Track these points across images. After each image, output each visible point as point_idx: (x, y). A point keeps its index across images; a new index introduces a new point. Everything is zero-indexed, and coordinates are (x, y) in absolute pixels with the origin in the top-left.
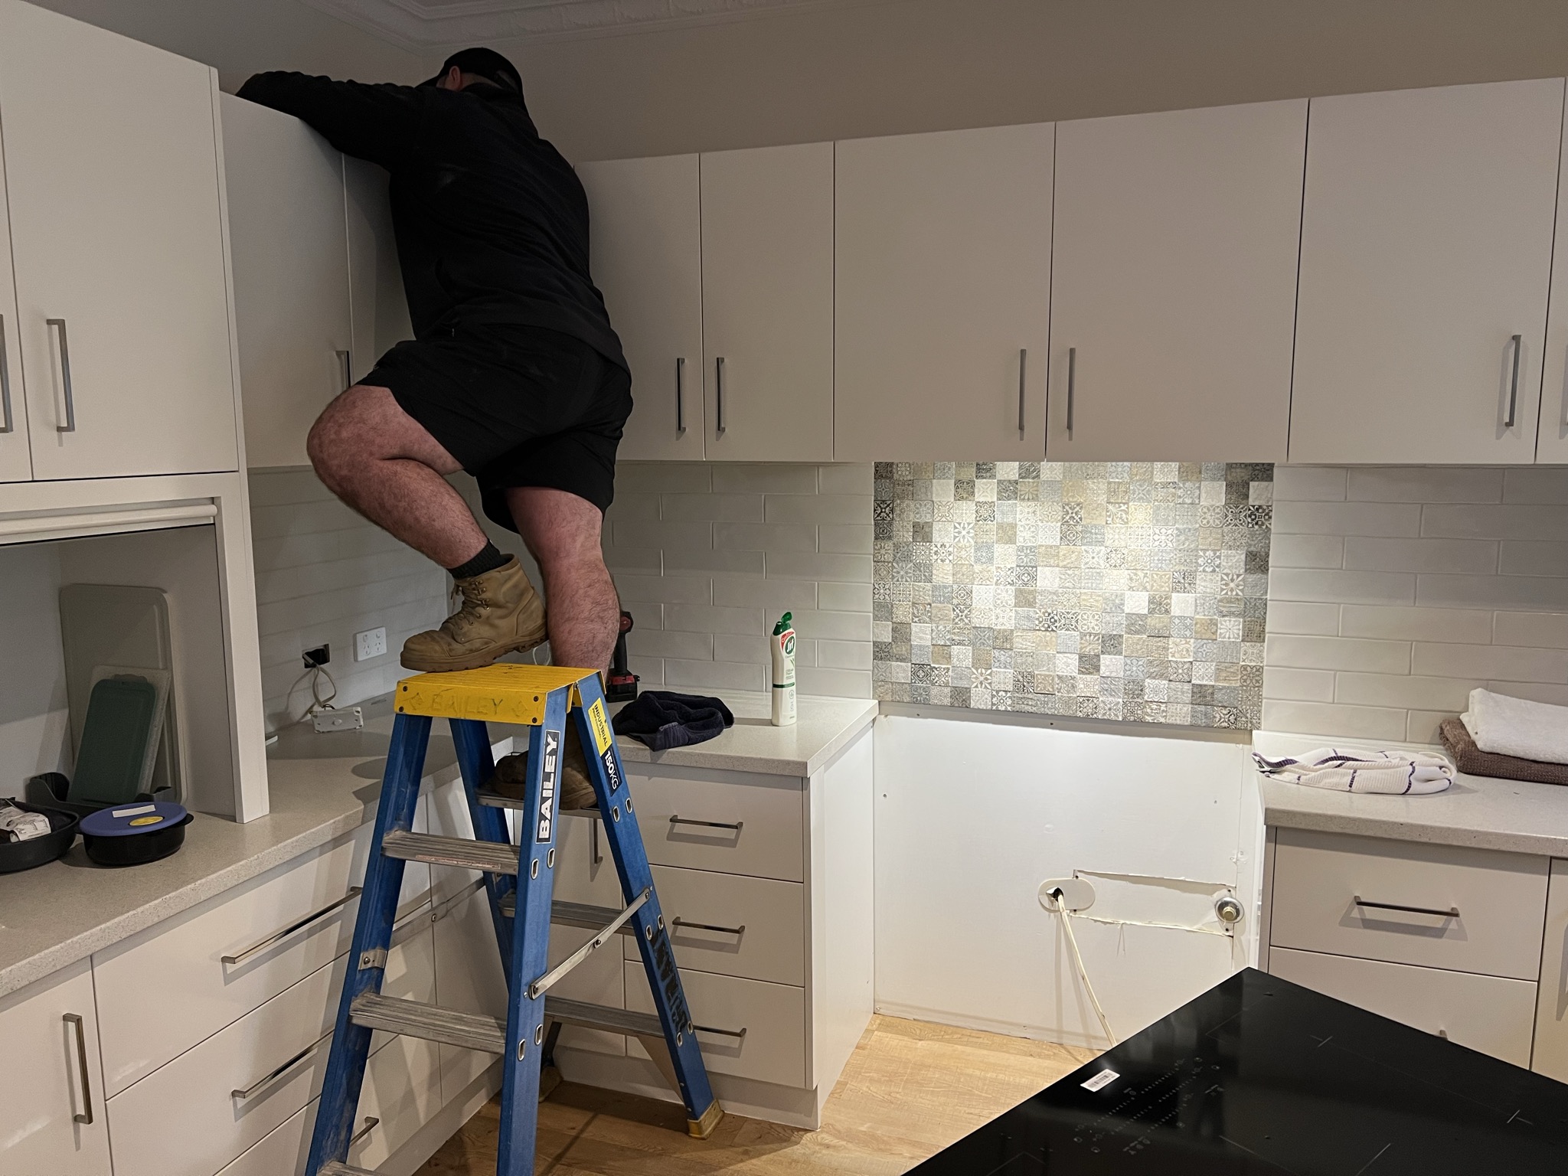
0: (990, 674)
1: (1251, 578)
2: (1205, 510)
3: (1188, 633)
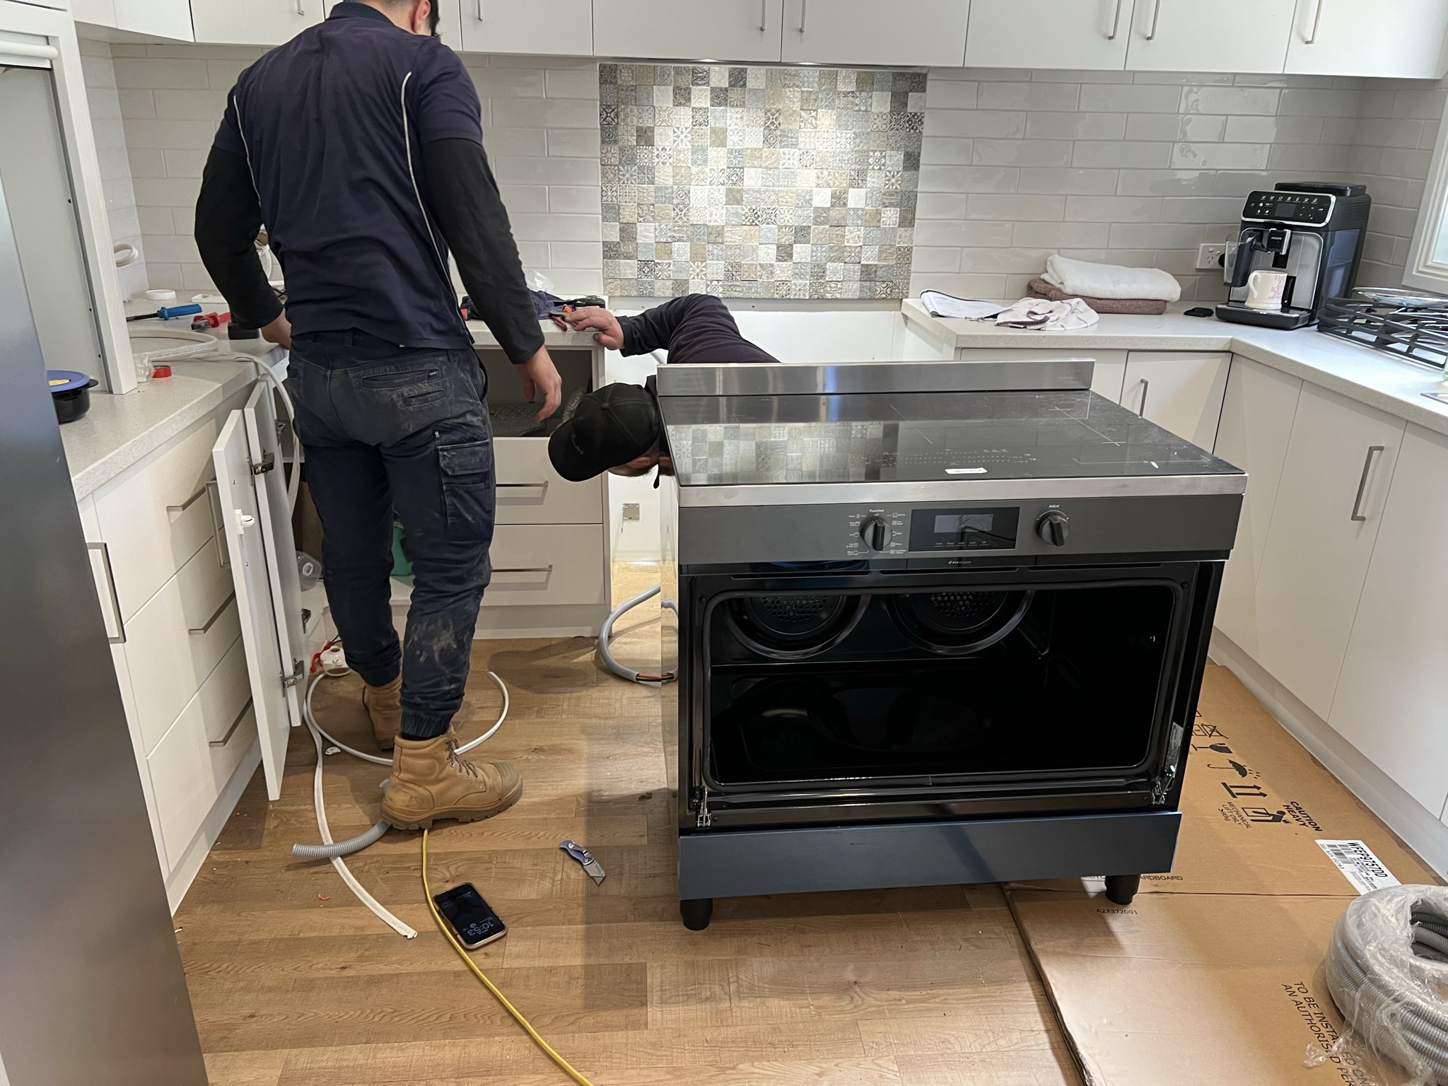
0: (705, 267)
1: (907, 174)
2: (876, 117)
3: (860, 222)
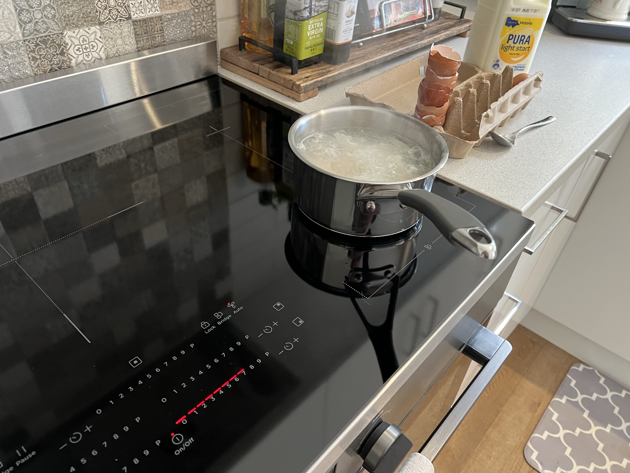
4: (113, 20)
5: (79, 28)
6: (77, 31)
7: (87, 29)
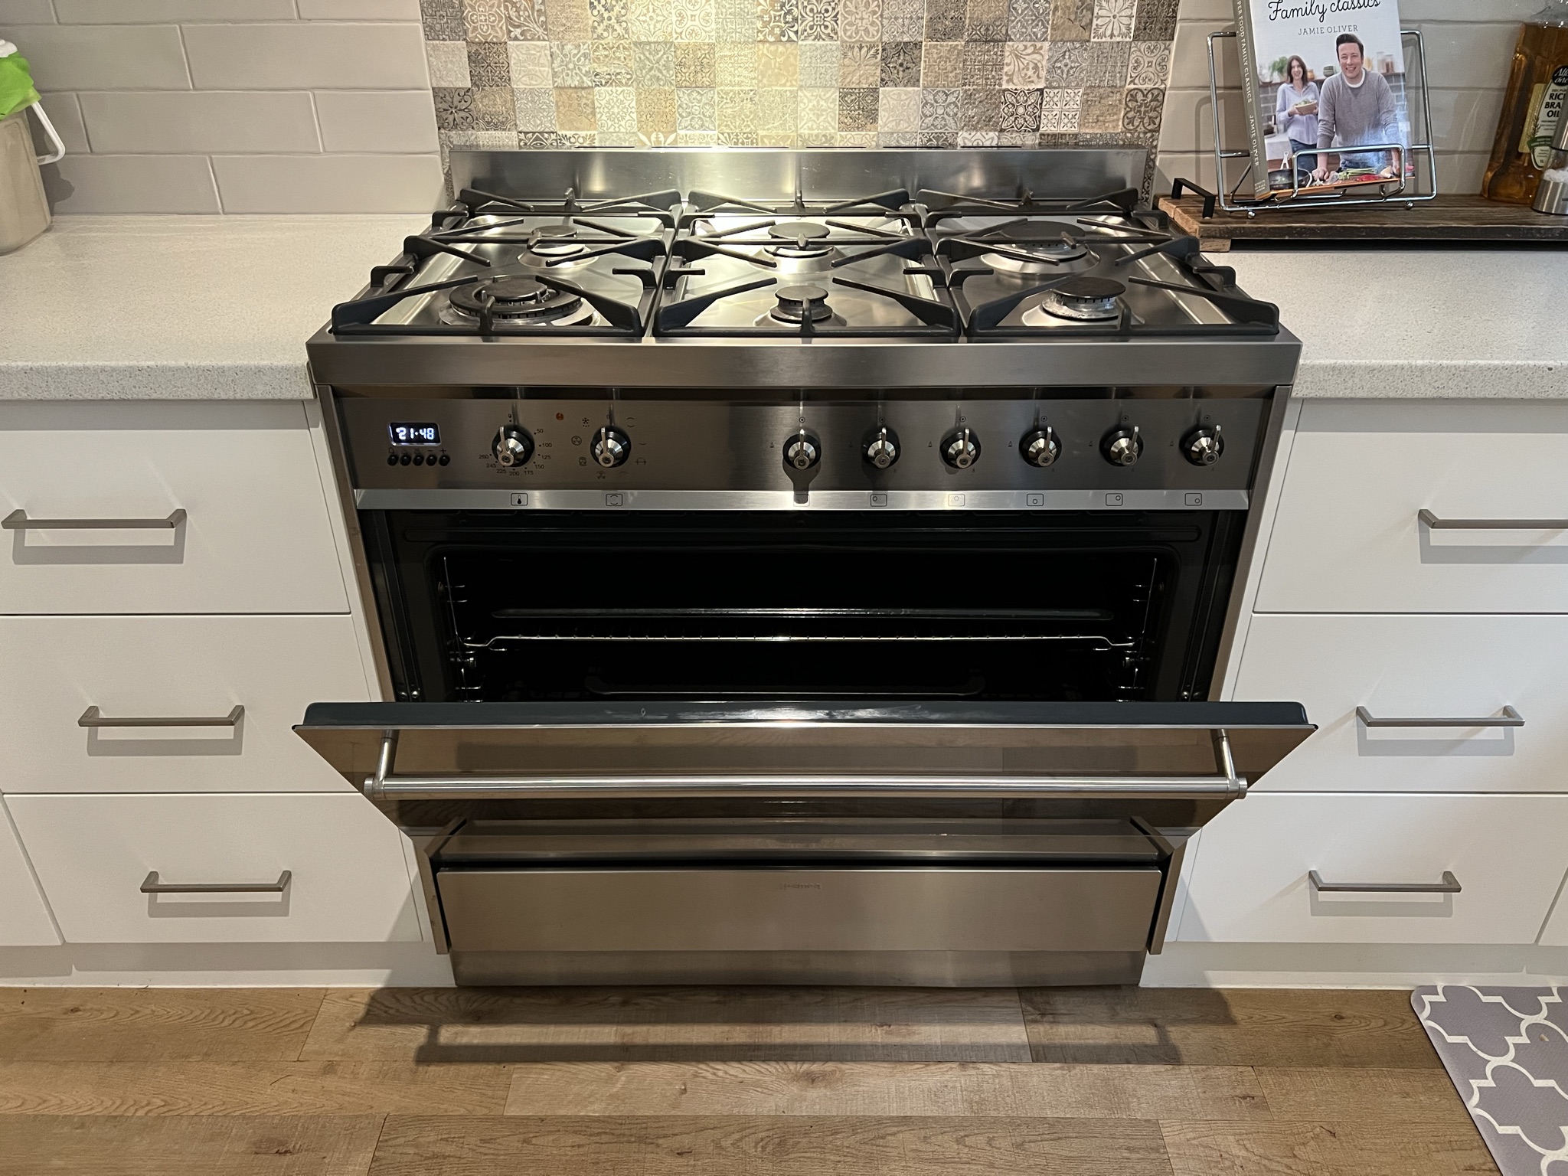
3: (1040, 30)
4: (1016, 129)
5: (977, 131)
6: (973, 133)
7: (984, 133)
